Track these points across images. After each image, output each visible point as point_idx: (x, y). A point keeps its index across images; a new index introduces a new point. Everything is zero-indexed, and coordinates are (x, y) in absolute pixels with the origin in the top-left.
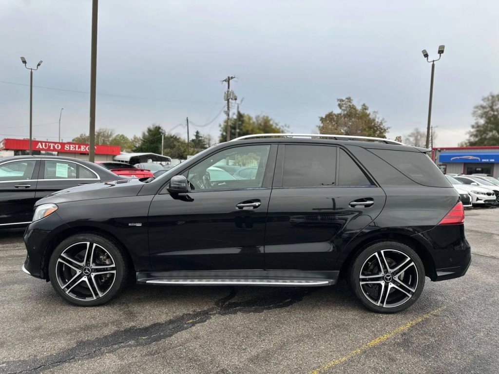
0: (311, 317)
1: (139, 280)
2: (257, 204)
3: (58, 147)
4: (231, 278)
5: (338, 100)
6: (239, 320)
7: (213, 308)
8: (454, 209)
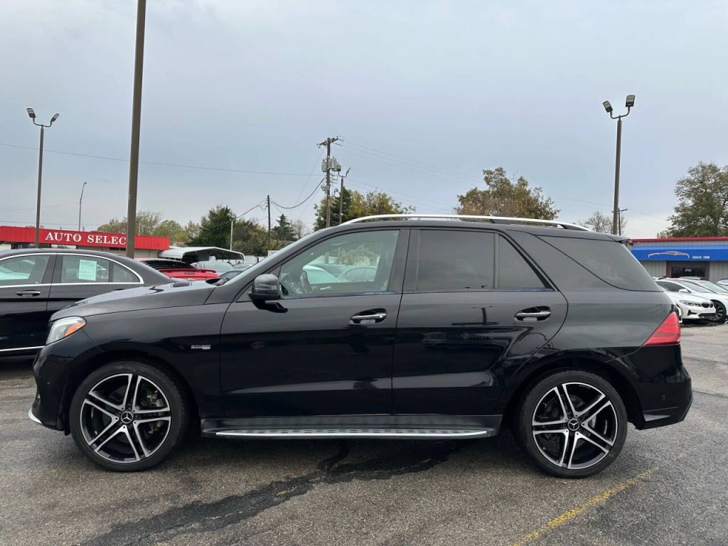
0: (463, 484)
1: (204, 431)
2: (381, 315)
3: (77, 238)
4: (343, 426)
5: (485, 172)
6: (355, 490)
7: (316, 473)
8: (665, 322)
